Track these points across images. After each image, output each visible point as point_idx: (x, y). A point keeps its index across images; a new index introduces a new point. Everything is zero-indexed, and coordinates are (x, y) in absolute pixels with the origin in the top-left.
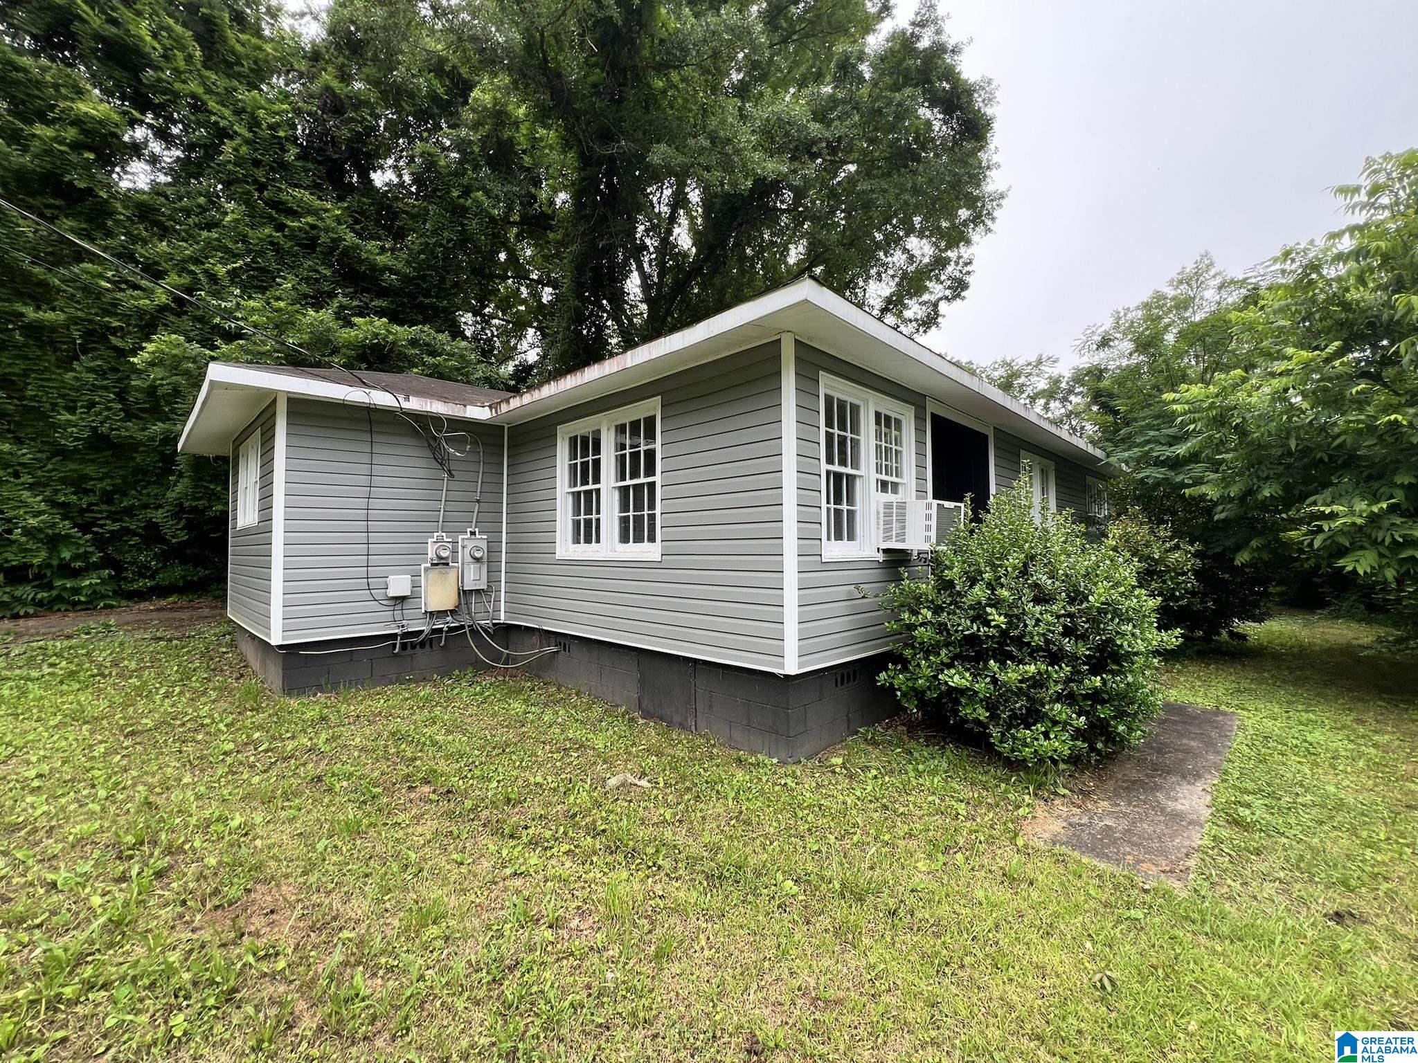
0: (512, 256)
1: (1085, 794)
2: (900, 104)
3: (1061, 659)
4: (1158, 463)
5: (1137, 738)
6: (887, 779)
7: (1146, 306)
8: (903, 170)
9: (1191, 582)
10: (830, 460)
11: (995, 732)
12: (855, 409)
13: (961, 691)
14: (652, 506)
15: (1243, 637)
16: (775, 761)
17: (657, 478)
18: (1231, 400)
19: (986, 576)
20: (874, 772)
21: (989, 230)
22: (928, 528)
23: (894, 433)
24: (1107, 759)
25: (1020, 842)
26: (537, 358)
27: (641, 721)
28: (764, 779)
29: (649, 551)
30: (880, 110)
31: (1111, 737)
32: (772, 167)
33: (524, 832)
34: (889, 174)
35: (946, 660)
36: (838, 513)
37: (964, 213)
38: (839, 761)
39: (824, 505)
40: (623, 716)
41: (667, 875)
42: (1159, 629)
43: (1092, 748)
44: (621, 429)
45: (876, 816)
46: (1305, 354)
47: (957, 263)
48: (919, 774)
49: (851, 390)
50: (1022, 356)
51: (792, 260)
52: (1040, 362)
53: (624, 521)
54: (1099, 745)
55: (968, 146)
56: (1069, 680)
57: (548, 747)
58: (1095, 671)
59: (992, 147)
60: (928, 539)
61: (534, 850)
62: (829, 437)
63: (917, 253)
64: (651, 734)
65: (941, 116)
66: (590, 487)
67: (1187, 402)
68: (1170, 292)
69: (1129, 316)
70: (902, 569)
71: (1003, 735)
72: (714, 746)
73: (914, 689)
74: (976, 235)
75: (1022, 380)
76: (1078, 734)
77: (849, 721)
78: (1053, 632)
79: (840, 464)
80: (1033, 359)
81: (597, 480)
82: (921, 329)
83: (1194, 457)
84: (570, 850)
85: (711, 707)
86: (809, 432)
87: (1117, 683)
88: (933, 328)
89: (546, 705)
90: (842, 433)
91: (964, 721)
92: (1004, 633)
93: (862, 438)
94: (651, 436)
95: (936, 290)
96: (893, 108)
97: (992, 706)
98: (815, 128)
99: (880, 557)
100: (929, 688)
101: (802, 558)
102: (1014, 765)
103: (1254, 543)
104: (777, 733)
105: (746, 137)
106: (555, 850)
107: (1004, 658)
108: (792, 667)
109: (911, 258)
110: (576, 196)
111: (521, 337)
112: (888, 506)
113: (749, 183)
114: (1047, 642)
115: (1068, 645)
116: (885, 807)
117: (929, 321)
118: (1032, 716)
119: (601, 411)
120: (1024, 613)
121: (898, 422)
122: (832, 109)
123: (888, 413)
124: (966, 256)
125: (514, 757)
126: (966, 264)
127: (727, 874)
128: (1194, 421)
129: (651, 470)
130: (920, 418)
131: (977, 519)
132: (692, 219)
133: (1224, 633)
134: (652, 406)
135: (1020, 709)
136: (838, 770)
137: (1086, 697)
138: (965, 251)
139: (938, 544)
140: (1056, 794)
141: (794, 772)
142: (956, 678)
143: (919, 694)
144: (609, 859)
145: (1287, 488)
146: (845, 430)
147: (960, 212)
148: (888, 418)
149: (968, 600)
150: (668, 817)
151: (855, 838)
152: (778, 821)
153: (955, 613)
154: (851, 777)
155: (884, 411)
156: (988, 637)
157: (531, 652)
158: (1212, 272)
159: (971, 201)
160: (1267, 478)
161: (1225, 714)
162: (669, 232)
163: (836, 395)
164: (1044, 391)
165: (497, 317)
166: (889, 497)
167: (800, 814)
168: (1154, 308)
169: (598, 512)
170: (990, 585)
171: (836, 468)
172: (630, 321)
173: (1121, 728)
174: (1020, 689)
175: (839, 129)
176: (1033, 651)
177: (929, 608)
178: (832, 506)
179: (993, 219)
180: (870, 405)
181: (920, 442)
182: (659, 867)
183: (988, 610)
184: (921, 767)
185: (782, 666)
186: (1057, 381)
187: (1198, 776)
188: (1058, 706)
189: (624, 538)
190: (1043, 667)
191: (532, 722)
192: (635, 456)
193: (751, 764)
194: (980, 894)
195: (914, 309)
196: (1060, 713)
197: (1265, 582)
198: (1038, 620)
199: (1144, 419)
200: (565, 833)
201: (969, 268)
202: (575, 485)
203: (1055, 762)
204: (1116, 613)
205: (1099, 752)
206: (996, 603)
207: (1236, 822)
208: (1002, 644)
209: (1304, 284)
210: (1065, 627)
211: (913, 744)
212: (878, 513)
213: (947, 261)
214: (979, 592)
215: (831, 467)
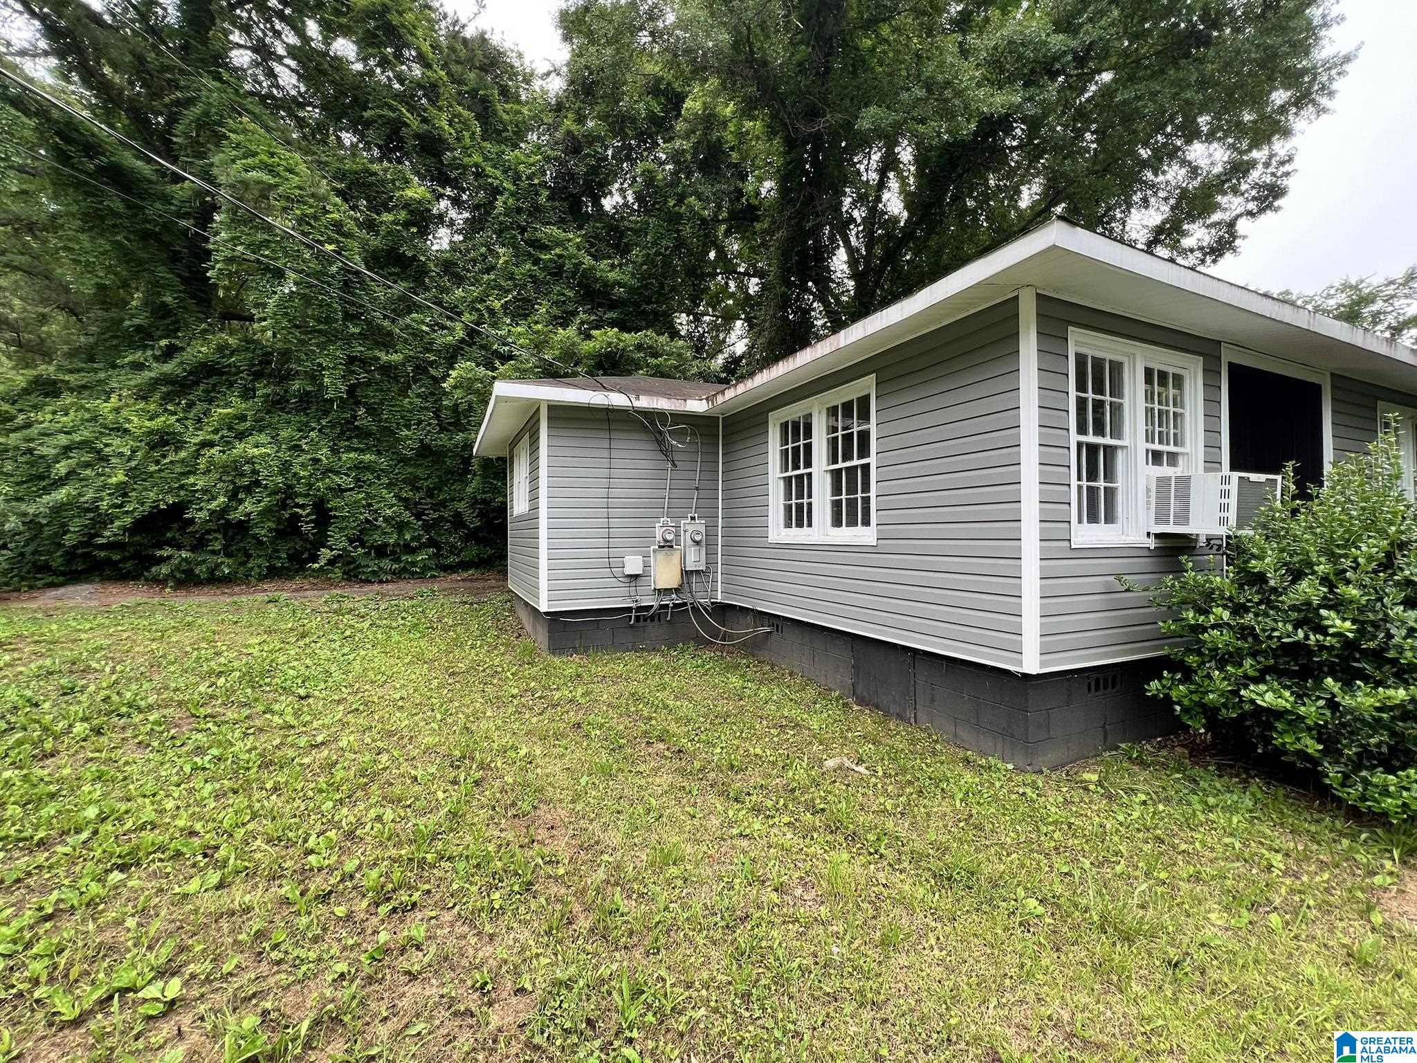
0: (721, 253)
6: (1161, 807)
10: (1082, 429)
11: (1333, 771)
12: (1117, 368)
13: (1278, 714)
14: (866, 488)
16: (1010, 766)
17: (872, 460)
20: (1143, 797)
22: (1224, 508)
23: (1172, 392)
25: (1377, 920)
26: (745, 349)
27: (856, 708)
28: (998, 785)
29: (863, 535)
33: (748, 798)
36: (1092, 492)
37: (1280, 96)
38: (1094, 777)
39: (1074, 483)
40: (837, 700)
41: (890, 865)
44: (832, 412)
45: (1146, 847)
47: (1267, 165)
48: (1209, 808)
49: (1110, 345)
51: (1024, 204)
53: (837, 505)
57: (765, 722)
60: (1224, 521)
61: (757, 816)
62: (1081, 403)
63: (1203, 162)
64: (867, 721)
66: (802, 471)
70: (1183, 558)
71: (1347, 776)
72: (937, 742)
73: (1201, 705)
74: (1300, 122)
77: (1106, 733)
79: (1095, 434)
81: (808, 464)
84: (790, 823)
85: (933, 701)
86: (1053, 399)
89: (761, 682)
90: (1098, 397)
92: (1351, 644)
93: (1126, 402)
94: (865, 416)
95: (1233, 205)
97: (1328, 738)
98: (1057, 41)
99: (1152, 543)
100: (1225, 705)
101: (1045, 544)
102: (1365, 819)
104: (1012, 736)
105: (969, 75)
106: (776, 820)
107: (1350, 676)
108: (1031, 664)
109: (1194, 171)
110: (781, 182)
111: (729, 330)
112: (1163, 482)
113: (973, 126)
116: (1160, 840)
117: (1219, 249)
118: (1399, 757)
119: (812, 395)
120: (1387, 619)
121: (1178, 378)
123: (1163, 368)
124: (1282, 152)
125: (734, 728)
126: (1283, 163)
127: (958, 877)
129: (864, 451)
130: (1211, 372)
131: (1303, 495)
132: (903, 181)
134: (867, 385)
135: (1378, 745)
136: (1092, 787)
139: (1240, 526)
141: (1034, 782)
143: (1210, 713)
144: (830, 838)
146: (1103, 394)
147: (1274, 95)
148: (1163, 375)
149: (1289, 599)
150: (889, 807)
151: (1119, 869)
152: (1017, 832)
153: (1267, 615)
154: (1110, 797)
155: (1157, 366)
156: (1322, 647)
157: (745, 631)
162: (878, 199)
163: (1089, 352)
165: (708, 314)
166: (1165, 470)
167: (1044, 829)
169: (810, 496)
171: (1091, 438)
172: (837, 299)
174: (1377, 720)
175: (1090, 33)
178: (1084, 483)
180: (1137, 360)
182: (882, 856)
183: (1323, 612)
184: (1211, 800)
185: (1020, 663)
189: (837, 522)
192: (847, 438)
193: (982, 766)
194: (1310, 971)
195: (1198, 235)
200: (785, 806)
202: (787, 470)
206: (1336, 604)
208: (1346, 658)
211: (1198, 771)
212: (1148, 490)
213: (1251, 165)
214: (1309, 590)
215: (1083, 438)
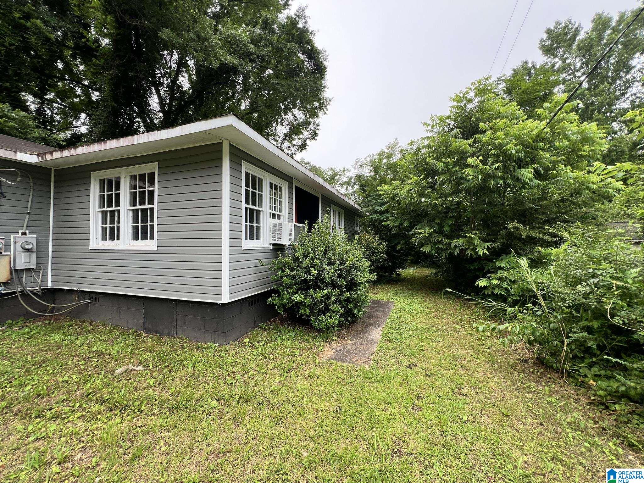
0: (68, 68)
1: (343, 338)
2: (289, 49)
3: (337, 287)
4: (376, 212)
5: (361, 315)
6: (269, 344)
7: (379, 154)
8: (292, 79)
9: (384, 255)
10: (247, 202)
11: (313, 318)
12: (260, 180)
13: (301, 303)
14: (152, 220)
15: (399, 275)
16: (217, 345)
17: (155, 206)
18: (396, 192)
19: (311, 255)
20: (263, 343)
21: (325, 113)
22: (290, 235)
23: (278, 192)
24: (352, 323)
25: (317, 362)
26: (86, 132)
27: (144, 335)
28: (210, 354)
29: (150, 245)
30: (281, 48)
31: (353, 316)
32: (231, 60)
33: (49, 412)
34: (286, 79)
35: (295, 291)
36: (251, 227)
37: (316, 104)
38: (248, 340)
39: (244, 223)
40: (133, 334)
41: (146, 414)
42: (370, 273)
43: (347, 320)
44: (134, 178)
45: (261, 362)
46: (416, 178)
47: (314, 125)
48: (282, 340)
49: (258, 171)
50: (338, 168)
51: (243, 108)
52: (344, 171)
53: (136, 229)
54: (349, 319)
55: (317, 75)
56: (339, 295)
57: (76, 359)
58: (348, 291)
59: (326, 78)
60: (290, 239)
61: (55, 421)
62: (247, 192)
63: (298, 116)
64: (150, 341)
65: (307, 60)
66: (113, 208)
67: (384, 191)
68: (386, 151)
69: (374, 157)
70: (279, 252)
71: (316, 319)
72: (185, 342)
73: (282, 304)
74: (320, 114)
75: (338, 177)
76: (342, 315)
77: (255, 321)
78: (333, 276)
79: (252, 205)
80: (342, 169)
81: (118, 204)
82: (300, 150)
83: (386, 211)
84: (83, 416)
85: (185, 323)
87: (354, 295)
88: (304, 150)
89: (80, 334)
90: (254, 191)
91: (302, 315)
92: (317, 278)
93: (263, 194)
94: (152, 182)
95: (305, 134)
96: (287, 50)
97: (311, 308)
98: (251, 47)
99: (271, 247)
100: (288, 303)
101: (232, 248)
102: (320, 331)
103: (402, 242)
104: (218, 331)
105: (216, 41)
106: (70, 418)
107: (316, 287)
108: (226, 299)
109: (296, 119)
110: (115, 42)
111: (77, 118)
112: (275, 226)
113: (218, 64)
114: (332, 280)
115: (339, 281)
116: (266, 357)
117: (303, 147)
118: (326, 310)
119: (123, 166)
120: (324, 270)
121: (280, 188)
122: (260, 41)
123: (276, 184)
124: (317, 122)
125: (48, 368)
126: (317, 126)
127: (181, 406)
128: (386, 198)
129: (151, 201)
130: (290, 187)
131: (309, 231)
132: (190, 75)
133: (395, 274)
134: (153, 167)
135: (322, 308)
136: (247, 344)
137: (345, 301)
138: (317, 120)
139: (294, 242)
140: (333, 340)
141: (225, 349)
142: (298, 298)
143: (284, 305)
144: (109, 414)
145: (410, 223)
146: (255, 189)
147: (315, 103)
148: (276, 186)
149: (303, 265)
150: (151, 384)
151: (250, 374)
152: (214, 373)
153: (299, 271)
154: (253, 346)
155: (274, 183)
156: (310, 280)
157: (72, 304)
158: (398, 146)
159: (319, 100)
160: (406, 219)
161: (391, 302)
162: (176, 78)
163: (251, 173)
164: (346, 182)
165: (57, 102)
166: (276, 221)
167: (225, 368)
168: (381, 155)
169: (119, 223)
170: (312, 259)
171: (251, 206)
172: (152, 120)
173: (356, 311)
174: (322, 300)
175: (264, 51)
176: (327, 284)
177: (289, 269)
178: (248, 224)
179: (327, 109)
180: (267, 179)
181: (290, 198)
182: (142, 411)
183: (311, 268)
184: (283, 337)
185: (221, 299)
186: (350, 179)
187: (380, 325)
188: (335, 305)
189: (136, 238)
190: (330, 290)
191: (67, 345)
192: (142, 193)
193: (204, 348)
194: (298, 386)
195: (296, 141)
196: (335, 308)
197: (407, 256)
198: (329, 272)
199: (373, 196)
200: (80, 406)
201: (318, 127)
202: (104, 207)
203: (333, 327)
204: (356, 268)
205: (349, 321)
206: (314, 266)
207: (389, 340)
208: (316, 282)
209: (416, 154)
210: (338, 274)
211: (282, 328)
212: (270, 228)
213: (309, 123)
214: (307, 262)
215: (247, 206)
